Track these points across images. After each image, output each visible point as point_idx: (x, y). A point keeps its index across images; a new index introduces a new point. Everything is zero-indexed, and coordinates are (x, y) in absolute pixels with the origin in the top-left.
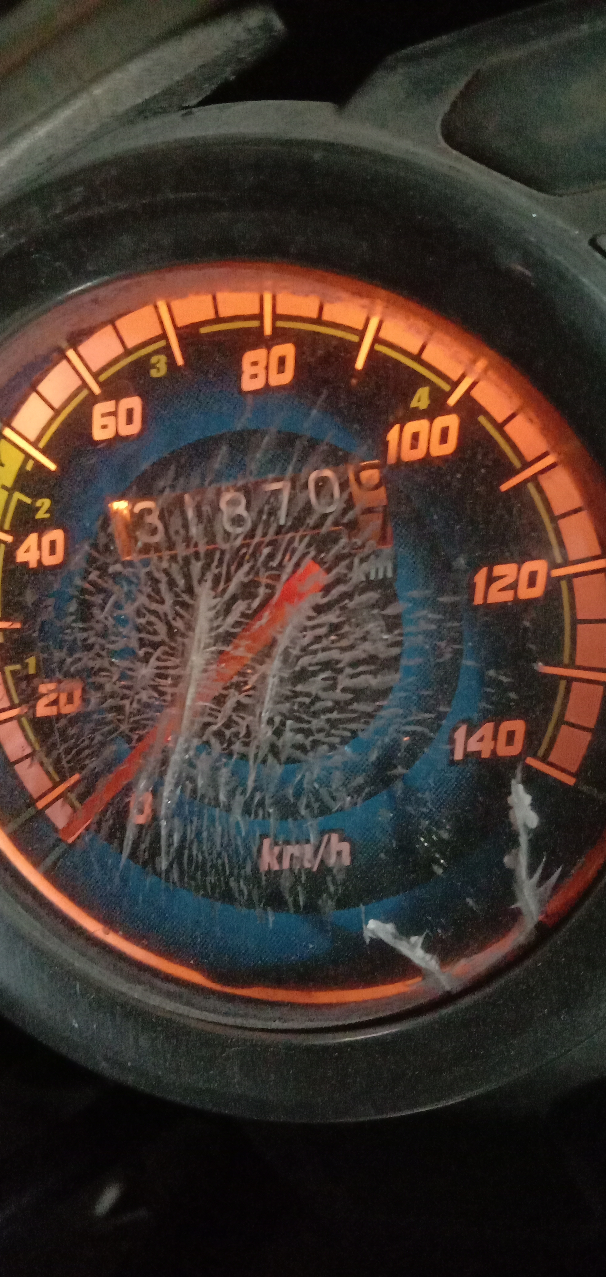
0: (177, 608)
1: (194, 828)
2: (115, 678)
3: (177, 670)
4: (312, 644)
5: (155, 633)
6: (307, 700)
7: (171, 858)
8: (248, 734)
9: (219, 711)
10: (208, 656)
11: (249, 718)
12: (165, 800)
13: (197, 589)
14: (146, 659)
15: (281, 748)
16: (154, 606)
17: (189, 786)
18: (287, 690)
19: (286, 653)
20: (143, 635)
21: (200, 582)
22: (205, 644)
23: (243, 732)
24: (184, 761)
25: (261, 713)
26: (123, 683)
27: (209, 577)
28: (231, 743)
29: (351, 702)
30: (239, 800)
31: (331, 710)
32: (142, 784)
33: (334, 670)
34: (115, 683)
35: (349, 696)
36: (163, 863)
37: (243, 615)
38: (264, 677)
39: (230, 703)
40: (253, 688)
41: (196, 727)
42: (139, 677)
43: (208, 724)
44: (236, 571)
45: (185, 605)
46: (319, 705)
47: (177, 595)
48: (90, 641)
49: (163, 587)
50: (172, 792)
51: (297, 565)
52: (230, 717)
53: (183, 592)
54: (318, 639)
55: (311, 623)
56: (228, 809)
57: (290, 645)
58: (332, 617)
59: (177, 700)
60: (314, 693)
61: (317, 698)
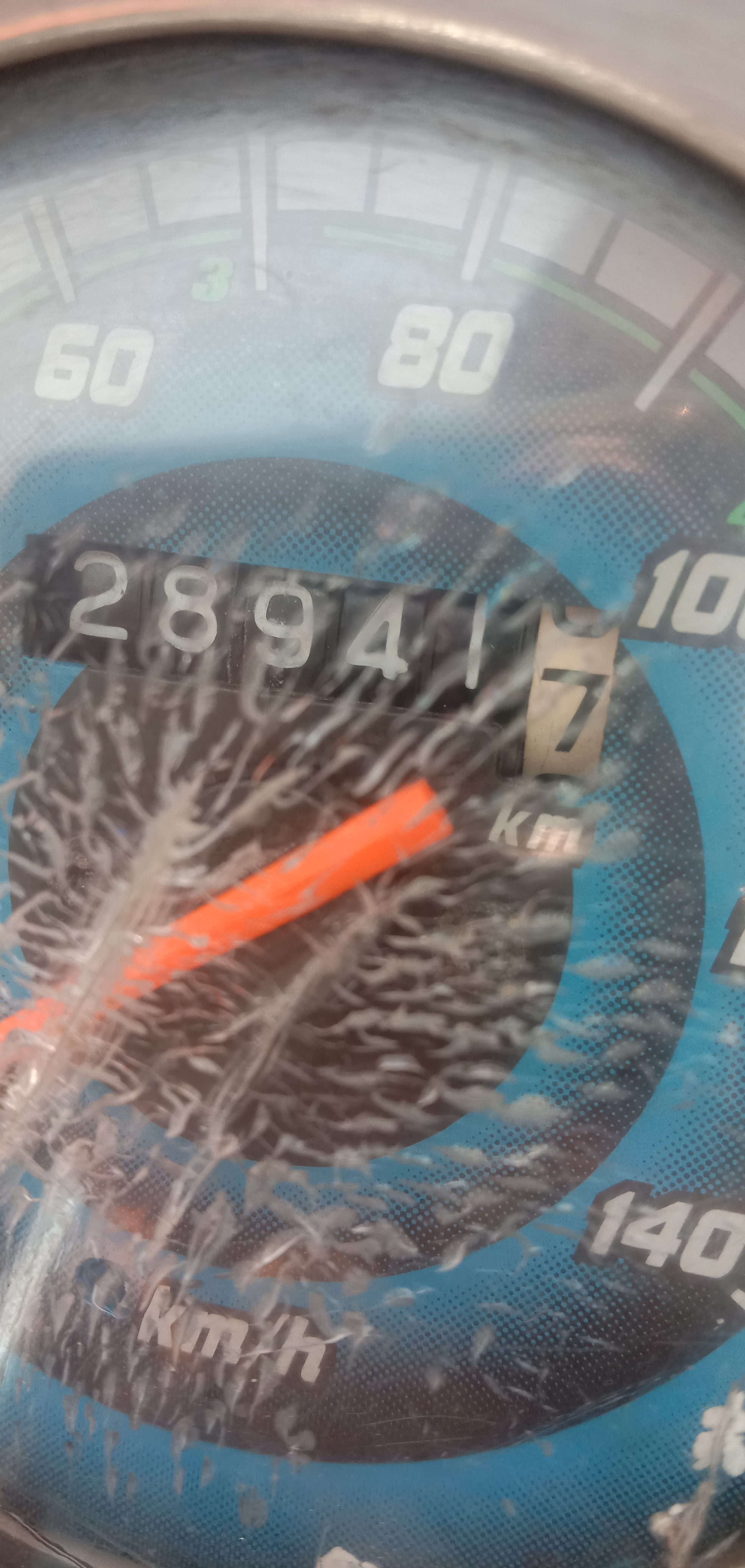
0: (107, 819)
5: (42, 859)
6: (339, 1102)
13: (164, 789)
15: (249, 1185)
16: (54, 798)
18: (299, 1069)
19: (321, 988)
21: (174, 780)
27: (200, 772)
33: (425, 1059)
41: (74, 1084)
44: (264, 779)
45: (126, 819)
49: (88, 764)
53: (131, 788)
55: (399, 942)
57: (336, 973)
60: (362, 1093)
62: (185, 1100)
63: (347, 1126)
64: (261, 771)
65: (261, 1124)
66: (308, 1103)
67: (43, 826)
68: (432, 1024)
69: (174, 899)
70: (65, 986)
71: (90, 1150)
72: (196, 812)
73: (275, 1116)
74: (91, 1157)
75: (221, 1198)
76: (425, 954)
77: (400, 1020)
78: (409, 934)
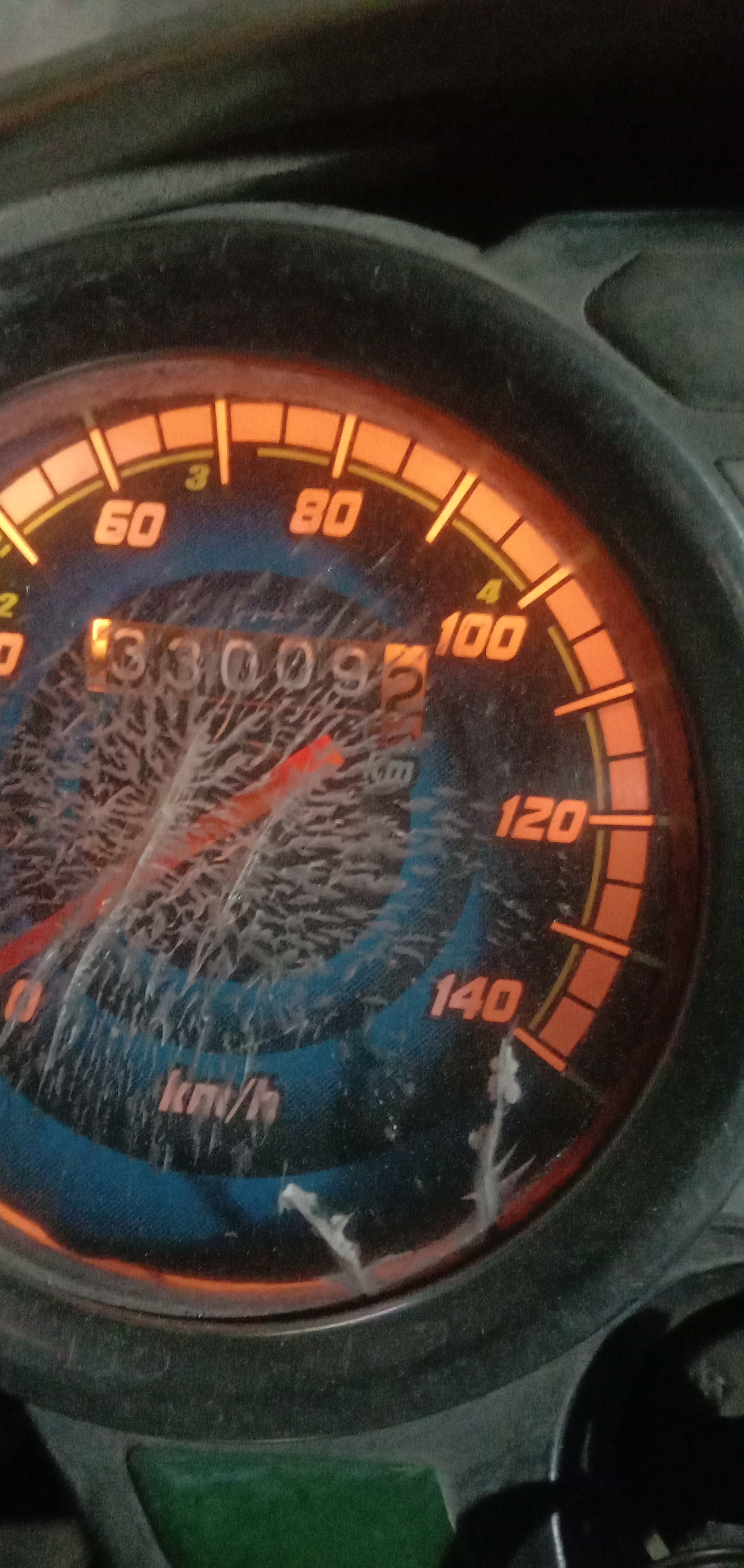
0: (161, 745)
1: (101, 1022)
2: (56, 813)
3: (140, 820)
4: (310, 823)
5: (124, 768)
6: (288, 890)
7: (60, 1056)
8: (205, 917)
9: (177, 881)
10: (182, 810)
11: (212, 897)
12: (73, 981)
13: (191, 726)
14: (104, 797)
15: (240, 942)
16: (131, 736)
17: (112, 967)
18: (266, 872)
19: (278, 828)
20: (109, 768)
21: (196, 720)
22: (181, 795)
23: (199, 913)
24: (113, 935)
25: (227, 895)
26: (65, 821)
27: (210, 716)
28: (180, 923)
29: (340, 903)
30: (169, 999)
31: (314, 907)
32: (51, 955)
33: (329, 861)
34: (54, 819)
35: (339, 895)
36: (47, 1063)
37: (238, 770)
38: (243, 850)
39: (193, 874)
40: (227, 861)
41: (142, 897)
42: (88, 819)
43: (159, 895)
44: (244, 717)
45: (171, 744)
46: (300, 900)
47: (164, 729)
48: (38, 761)
49: (150, 716)
50: (87, 971)
51: (319, 728)
52: (189, 890)
53: (173, 727)
54: (320, 819)
55: (316, 799)
56: (152, 1006)
57: (285, 819)
58: (344, 797)
59: (128, 858)
60: (298, 884)
61: (300, 891)
62: (204, 896)
63: (292, 902)
64: (242, 713)
65: (246, 906)
66: (270, 890)
67: (126, 751)
68: (335, 841)
69: (196, 785)
70: (138, 838)
71: (149, 931)
72: (208, 738)
73: (253, 901)
74: (150, 937)
75: (225, 951)
76: (329, 804)
77: (317, 841)
78: (323, 794)
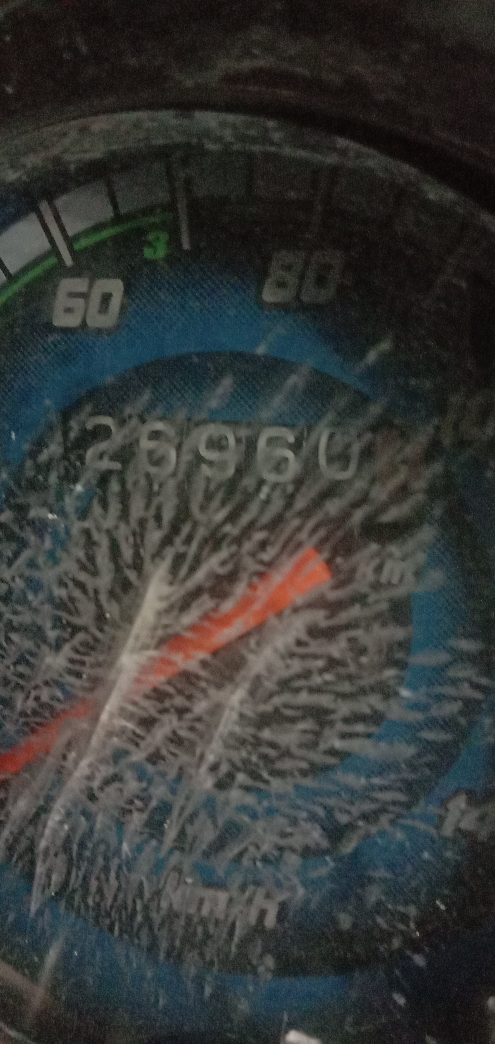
1: (80, 875)
3: (97, 670)
4: (297, 678)
6: (272, 753)
7: (44, 899)
8: (179, 777)
9: (144, 739)
10: (145, 660)
11: (186, 757)
12: (48, 830)
13: (148, 566)
14: (58, 646)
16: (83, 577)
17: (84, 823)
23: (172, 774)
24: (83, 791)
25: (203, 755)
26: (19, 669)
27: (170, 553)
28: (152, 783)
29: (333, 768)
31: (303, 774)
32: (23, 805)
35: (333, 760)
36: (33, 904)
37: (206, 617)
38: (218, 707)
39: (162, 731)
40: (199, 719)
42: (43, 667)
43: (126, 753)
44: (209, 555)
46: (287, 763)
47: (118, 569)
50: (61, 823)
52: (158, 749)
53: (129, 567)
54: (307, 673)
56: (131, 863)
57: (264, 673)
58: (333, 649)
62: (176, 756)
64: (208, 550)
66: (252, 753)
68: (325, 700)
69: (159, 632)
70: (99, 690)
72: (169, 578)
73: (233, 763)
74: (122, 795)
77: (304, 698)
78: (307, 645)
